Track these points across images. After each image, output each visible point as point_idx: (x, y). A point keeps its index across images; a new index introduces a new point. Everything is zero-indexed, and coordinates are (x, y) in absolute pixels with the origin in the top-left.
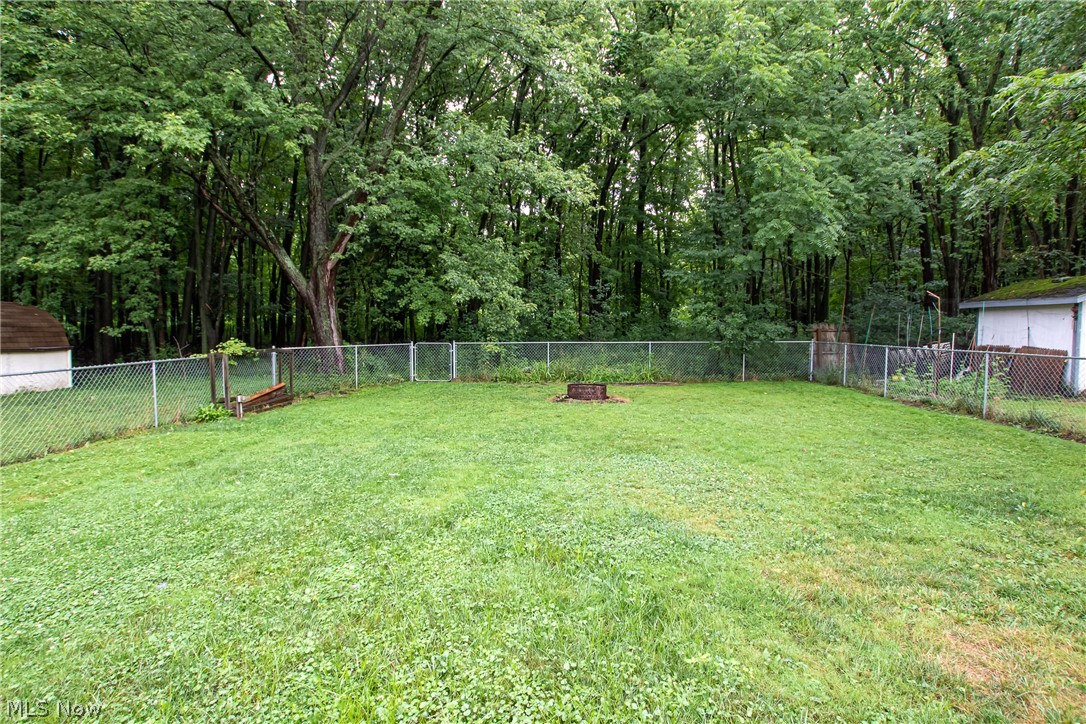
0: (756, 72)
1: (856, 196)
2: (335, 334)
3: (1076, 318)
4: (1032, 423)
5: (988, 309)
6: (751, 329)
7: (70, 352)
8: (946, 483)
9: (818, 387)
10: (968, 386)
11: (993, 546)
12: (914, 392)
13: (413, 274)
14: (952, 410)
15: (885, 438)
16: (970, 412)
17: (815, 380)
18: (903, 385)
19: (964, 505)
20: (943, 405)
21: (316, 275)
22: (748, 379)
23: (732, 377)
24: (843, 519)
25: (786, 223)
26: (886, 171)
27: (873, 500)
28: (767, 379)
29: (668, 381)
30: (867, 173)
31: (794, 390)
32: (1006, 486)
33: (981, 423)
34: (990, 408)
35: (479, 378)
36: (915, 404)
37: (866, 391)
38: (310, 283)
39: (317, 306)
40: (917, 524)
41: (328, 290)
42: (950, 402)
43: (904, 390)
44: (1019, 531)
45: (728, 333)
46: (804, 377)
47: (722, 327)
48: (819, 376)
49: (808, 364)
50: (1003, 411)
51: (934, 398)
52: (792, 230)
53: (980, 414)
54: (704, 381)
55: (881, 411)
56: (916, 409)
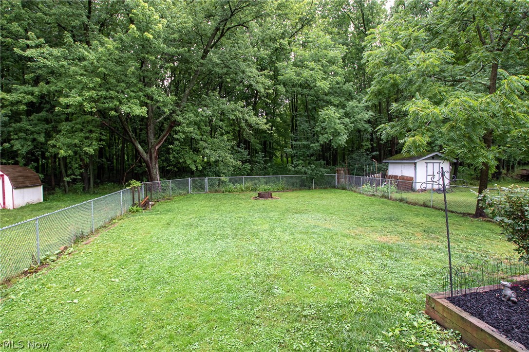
0: (318, 84)
1: (350, 125)
2: (158, 175)
3: (415, 167)
4: (401, 200)
5: (391, 163)
6: (316, 170)
7: (42, 186)
8: (379, 216)
9: (339, 191)
10: (385, 189)
11: (387, 227)
12: (370, 192)
13: (183, 149)
14: (381, 197)
15: (363, 206)
16: (385, 198)
17: (338, 188)
18: (366, 189)
19: (381, 220)
20: (378, 196)
21: (151, 151)
22: (315, 188)
23: (310, 188)
24: (357, 224)
25: (330, 135)
26: (359, 117)
27: (363, 220)
28: (321, 188)
29: (288, 190)
30: (353, 117)
31: (332, 192)
32: (391, 215)
33: (388, 201)
34: (391, 196)
35: (216, 191)
36: (370, 196)
37: (355, 192)
38: (148, 155)
39: (151, 164)
40: (373, 224)
41: (156, 157)
42: (380, 195)
43: (366, 191)
44: (392, 224)
45: (309, 172)
46: (334, 187)
47: (307, 170)
48: (339, 186)
49: (335, 182)
50: (394, 197)
51: (375, 193)
52: (331, 138)
53: (388, 199)
54: (300, 190)
55: (361, 198)
56: (371, 197)
